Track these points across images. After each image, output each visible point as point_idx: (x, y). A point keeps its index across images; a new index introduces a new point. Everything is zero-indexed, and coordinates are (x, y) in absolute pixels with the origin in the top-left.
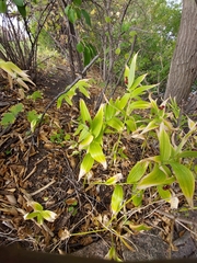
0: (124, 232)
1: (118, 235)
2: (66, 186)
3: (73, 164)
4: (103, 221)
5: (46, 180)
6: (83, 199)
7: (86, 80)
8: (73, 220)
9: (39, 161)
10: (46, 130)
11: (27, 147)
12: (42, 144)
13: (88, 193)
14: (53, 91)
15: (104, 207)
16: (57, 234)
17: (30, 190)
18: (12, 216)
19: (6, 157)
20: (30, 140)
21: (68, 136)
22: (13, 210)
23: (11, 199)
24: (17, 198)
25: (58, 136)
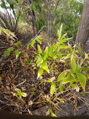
0: (55, 102)
1: (53, 103)
2: (31, 83)
3: (34, 73)
4: (47, 98)
5: (23, 80)
6: (38, 88)
7: (40, 36)
8: (34, 97)
9: (19, 72)
10: (22, 58)
11: (15, 66)
12: (21, 65)
13: (40, 86)
14: (26, 41)
15: (47, 92)
16: (27, 103)
17: (16, 84)
18: (8, 95)
19: (6, 70)
20: (16, 63)
21: (32, 61)
22: (9, 92)
23: (8, 88)
24: (10, 87)
25: (28, 61)
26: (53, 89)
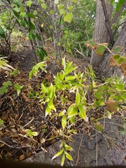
0: (69, 135)
1: (67, 137)
2: (40, 120)
3: (42, 108)
4: (60, 132)
5: (30, 118)
6: (49, 124)
7: (43, 62)
8: (45, 134)
9: (24, 109)
10: (24, 92)
11: (16, 103)
12: (24, 100)
13: (52, 121)
15: (59, 127)
17: (23, 124)
18: (17, 138)
19: (6, 110)
20: (17, 99)
21: (37, 94)
22: (16, 135)
23: (14, 130)
24: (17, 129)
25: (32, 94)
26: (64, 123)
